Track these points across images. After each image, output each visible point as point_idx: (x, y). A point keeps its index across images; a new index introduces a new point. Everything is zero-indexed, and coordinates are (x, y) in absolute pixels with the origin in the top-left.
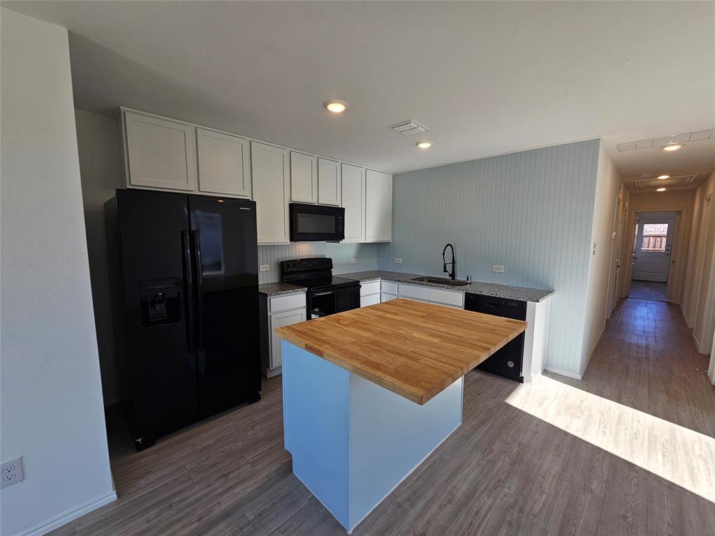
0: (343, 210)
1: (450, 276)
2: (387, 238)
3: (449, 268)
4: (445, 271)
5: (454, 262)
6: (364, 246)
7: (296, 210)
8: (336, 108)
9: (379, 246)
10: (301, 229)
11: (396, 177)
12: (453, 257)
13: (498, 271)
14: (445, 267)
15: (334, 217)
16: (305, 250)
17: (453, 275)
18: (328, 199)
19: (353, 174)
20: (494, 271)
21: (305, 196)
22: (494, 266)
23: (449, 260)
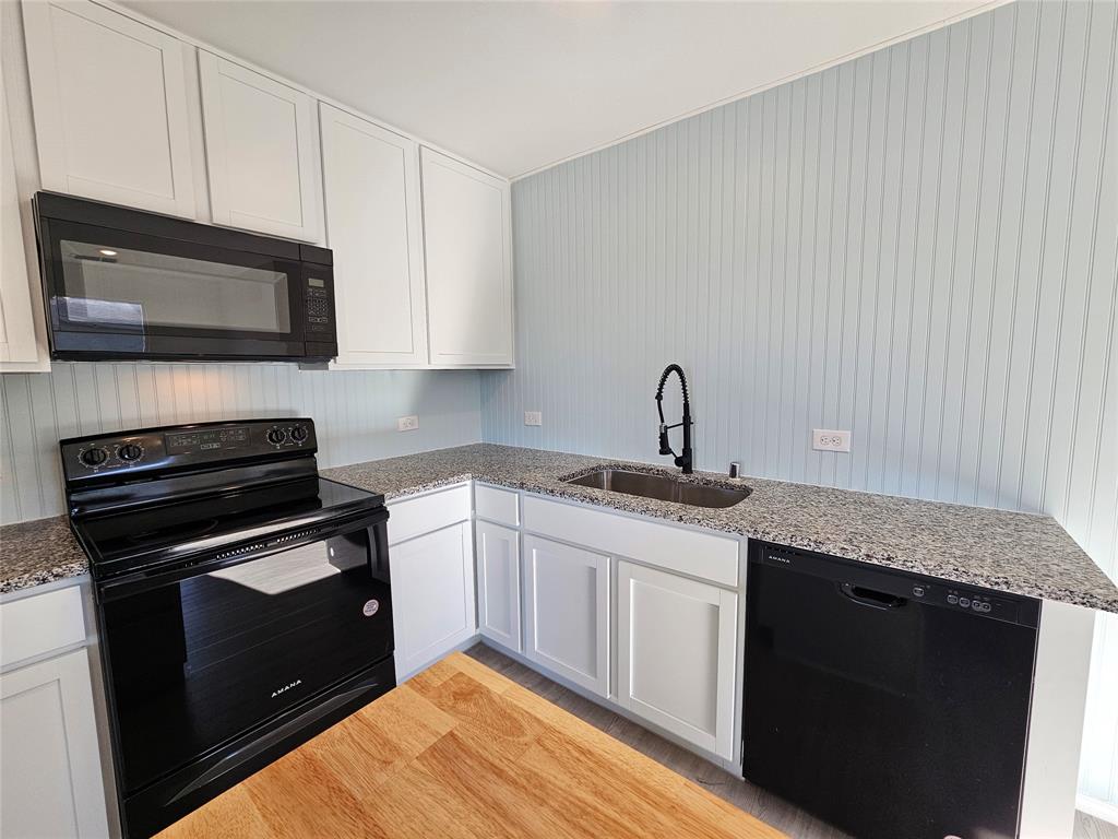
1: (678, 461)
3: (676, 441)
4: (665, 449)
5: (687, 422)
9: (483, 380)
12: (686, 406)
13: (830, 447)
14: (664, 438)
17: (686, 460)
20: (818, 445)
22: (819, 432)
23: (674, 415)
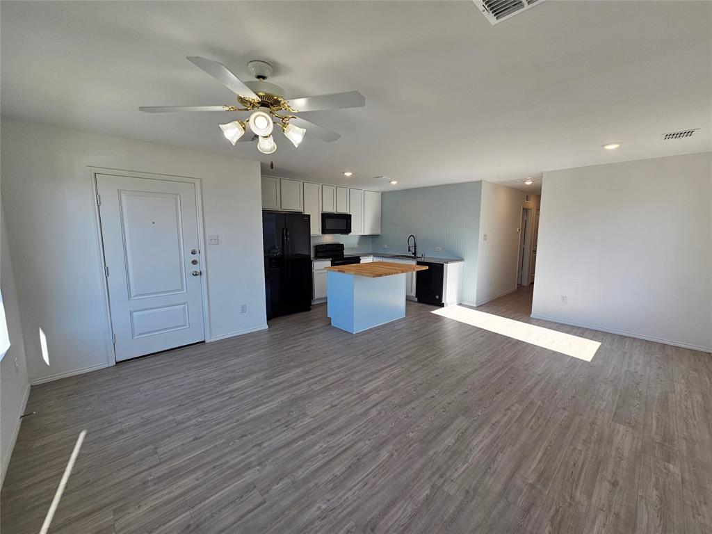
0: (350, 216)
2: (378, 232)
4: (410, 251)
5: (415, 246)
6: (363, 237)
7: (325, 216)
8: (348, 174)
9: (373, 237)
10: (328, 227)
11: (383, 194)
12: (415, 243)
14: (410, 249)
15: (345, 221)
16: (329, 239)
17: (415, 254)
18: (342, 210)
19: (356, 194)
21: (329, 209)
23: (412, 244)
